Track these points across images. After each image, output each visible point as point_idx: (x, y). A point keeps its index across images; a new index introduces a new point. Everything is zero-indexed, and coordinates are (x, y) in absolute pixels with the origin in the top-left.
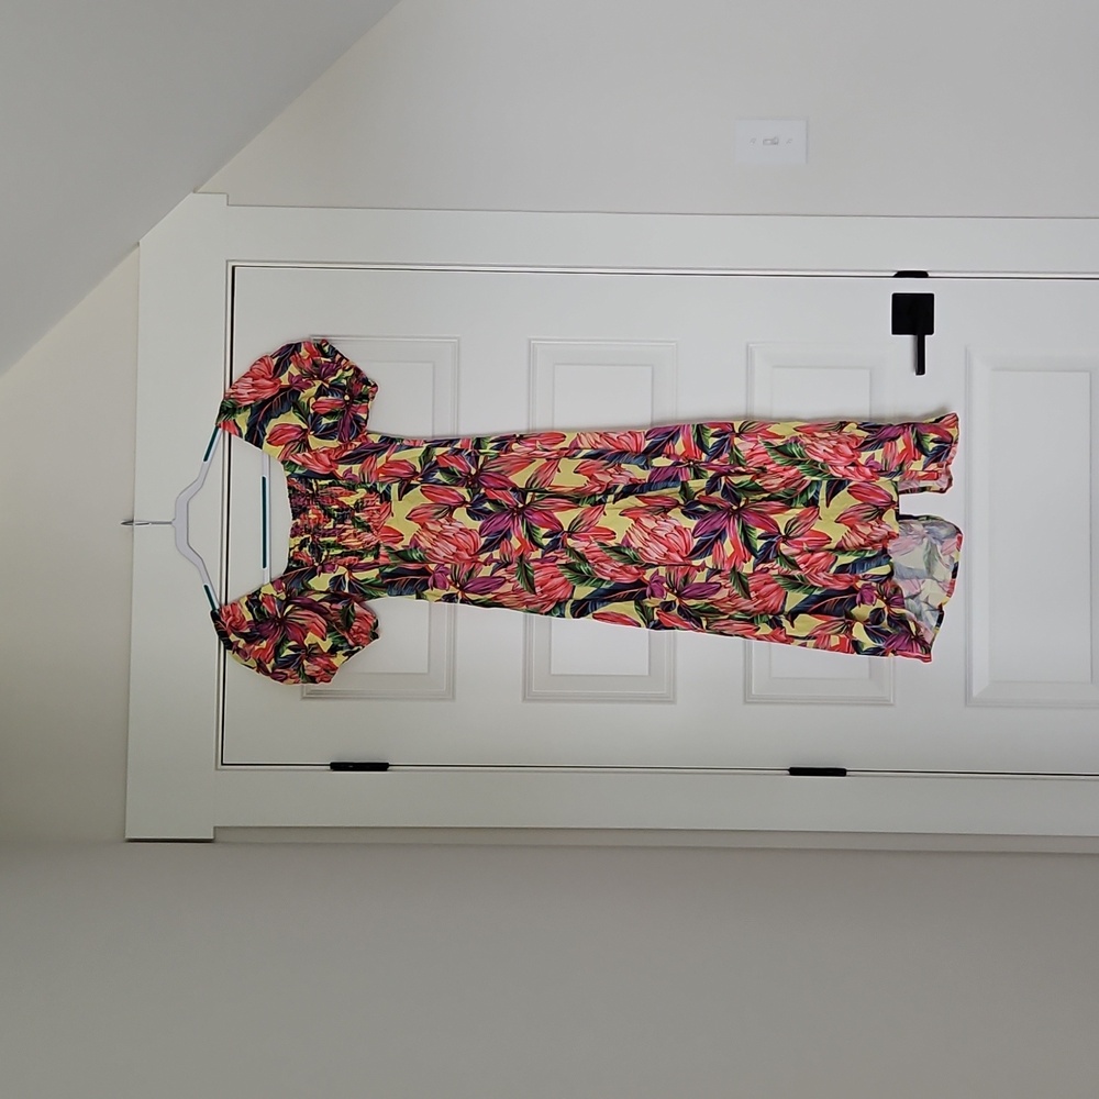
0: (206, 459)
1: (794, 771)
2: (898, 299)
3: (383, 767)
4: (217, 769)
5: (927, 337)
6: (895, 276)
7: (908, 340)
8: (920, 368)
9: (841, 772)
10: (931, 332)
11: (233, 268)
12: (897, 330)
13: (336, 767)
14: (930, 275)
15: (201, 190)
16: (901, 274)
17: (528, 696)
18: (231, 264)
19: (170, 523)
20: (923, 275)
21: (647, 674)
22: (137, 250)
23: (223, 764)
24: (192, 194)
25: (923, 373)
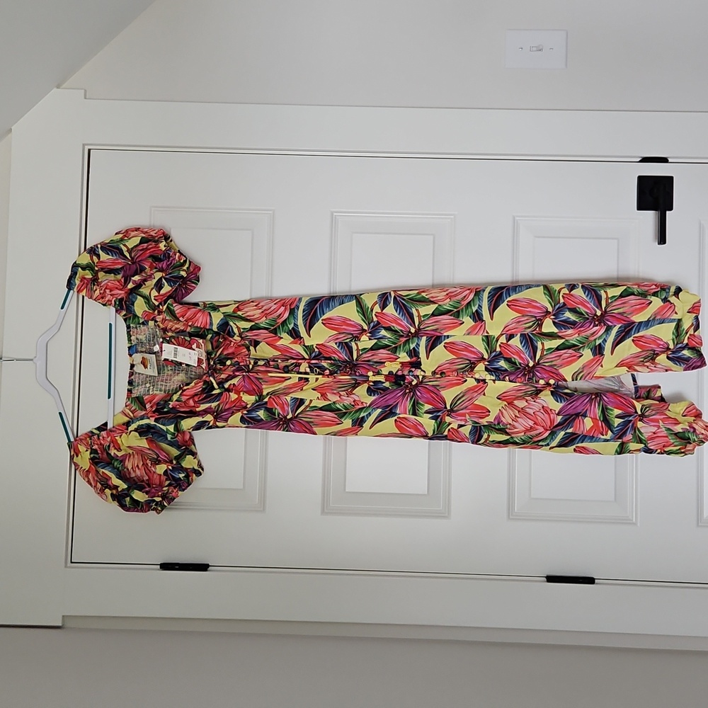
0: (62, 308)
1: (551, 579)
2: (642, 180)
3: (203, 567)
4: (66, 566)
5: (667, 212)
6: (640, 161)
7: (650, 216)
8: (662, 239)
9: (590, 581)
10: (671, 209)
11: (89, 150)
12: (641, 206)
13: (166, 566)
14: (670, 160)
15: (64, 86)
16: (645, 160)
17: (326, 509)
18: (87, 148)
19: (32, 360)
20: (664, 160)
21: (426, 493)
22: (9, 135)
23: (72, 562)
24: (55, 89)
25: (665, 243)
